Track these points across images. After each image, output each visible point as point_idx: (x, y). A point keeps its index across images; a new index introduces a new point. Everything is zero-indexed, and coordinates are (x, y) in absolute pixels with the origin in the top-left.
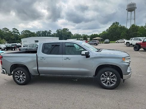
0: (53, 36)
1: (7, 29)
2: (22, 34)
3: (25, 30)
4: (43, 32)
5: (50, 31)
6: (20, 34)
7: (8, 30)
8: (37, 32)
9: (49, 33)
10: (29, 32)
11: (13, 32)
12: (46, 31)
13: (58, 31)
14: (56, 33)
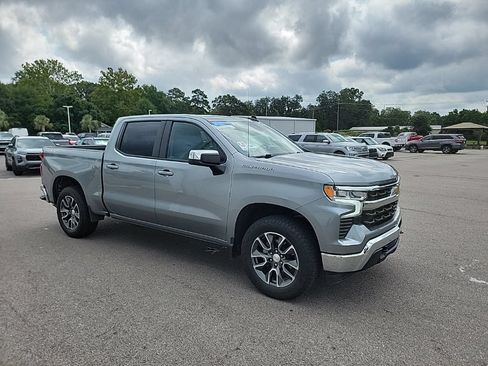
0: (305, 114)
1: (179, 91)
2: (214, 105)
3: (222, 95)
4: (276, 101)
5: (298, 97)
6: (209, 107)
7: (181, 94)
8: (258, 103)
9: (295, 104)
10: (233, 100)
11: (193, 101)
12: (284, 99)
13: (322, 98)
14: (316, 104)
